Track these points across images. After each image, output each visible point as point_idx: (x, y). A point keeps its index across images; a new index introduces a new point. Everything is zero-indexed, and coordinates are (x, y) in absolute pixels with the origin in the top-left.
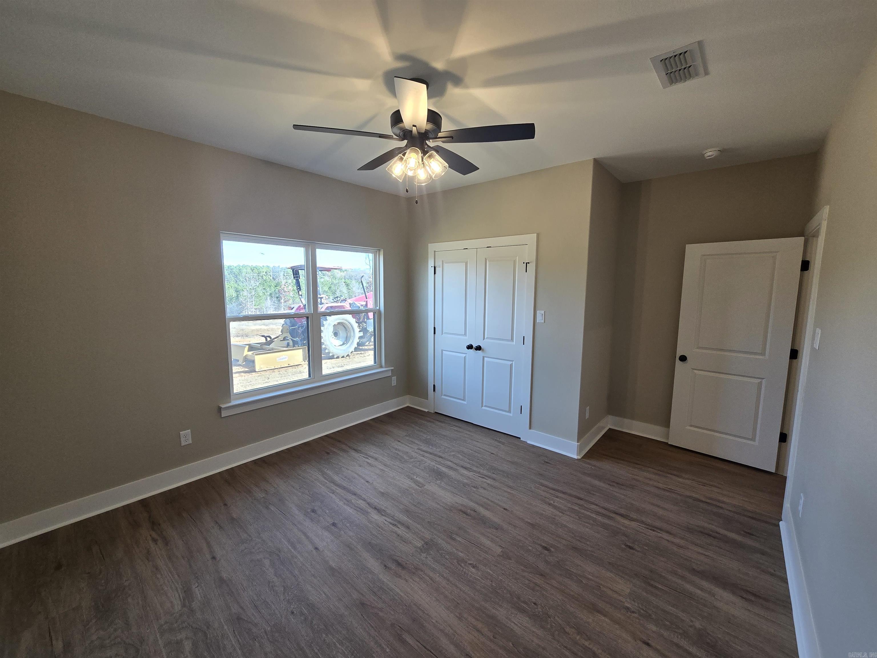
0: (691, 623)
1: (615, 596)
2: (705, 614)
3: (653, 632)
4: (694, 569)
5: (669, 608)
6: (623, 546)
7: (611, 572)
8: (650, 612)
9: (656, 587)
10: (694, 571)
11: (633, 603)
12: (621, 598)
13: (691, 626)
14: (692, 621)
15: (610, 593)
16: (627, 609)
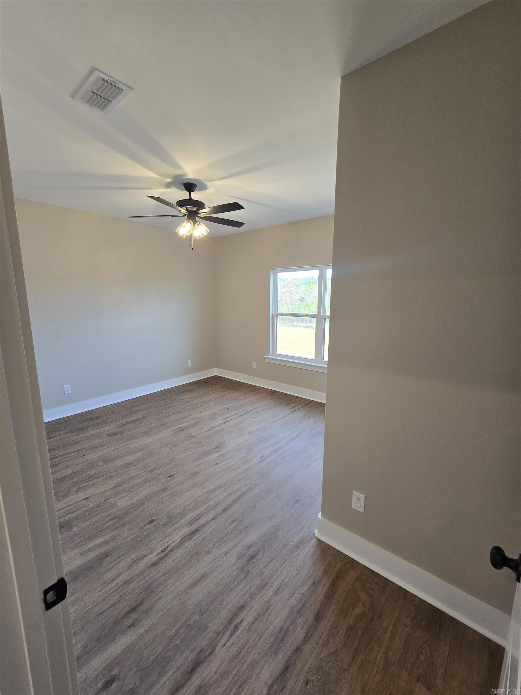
0: (78, 526)
1: (120, 497)
2: (76, 538)
3: (89, 505)
4: (107, 556)
5: (94, 520)
6: (154, 518)
7: (137, 501)
8: (99, 509)
9: (112, 520)
10: (106, 555)
11: (110, 503)
12: (117, 498)
13: (77, 524)
14: (79, 527)
15: (123, 495)
16: (109, 499)
